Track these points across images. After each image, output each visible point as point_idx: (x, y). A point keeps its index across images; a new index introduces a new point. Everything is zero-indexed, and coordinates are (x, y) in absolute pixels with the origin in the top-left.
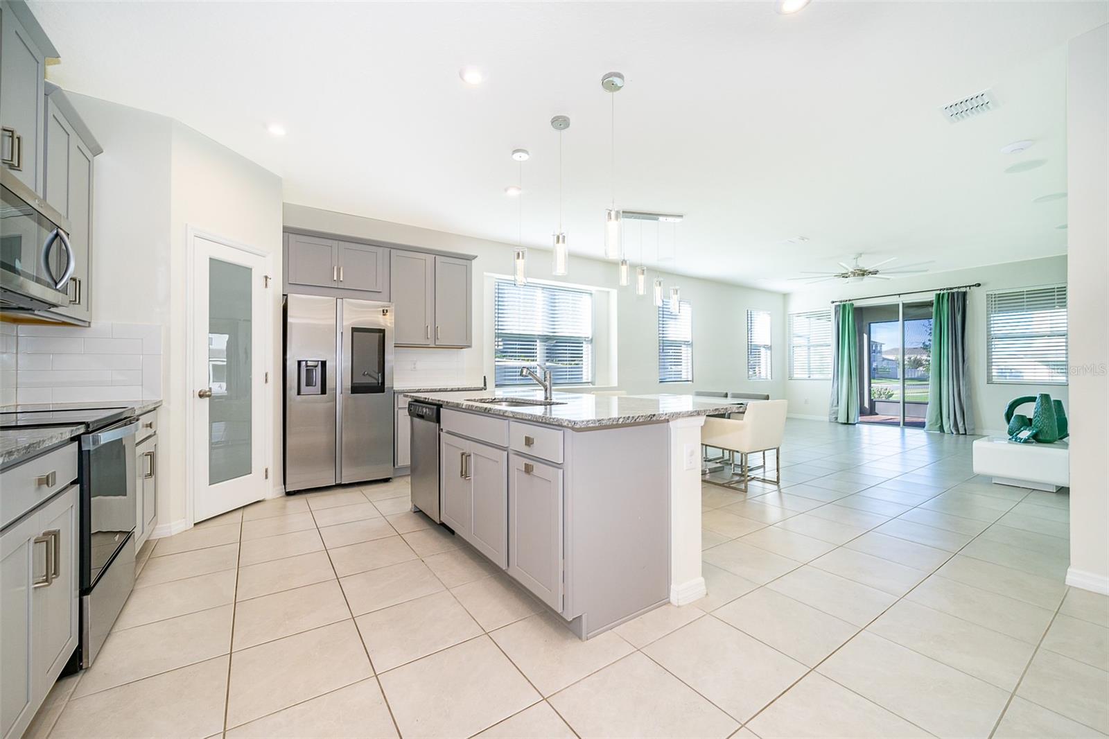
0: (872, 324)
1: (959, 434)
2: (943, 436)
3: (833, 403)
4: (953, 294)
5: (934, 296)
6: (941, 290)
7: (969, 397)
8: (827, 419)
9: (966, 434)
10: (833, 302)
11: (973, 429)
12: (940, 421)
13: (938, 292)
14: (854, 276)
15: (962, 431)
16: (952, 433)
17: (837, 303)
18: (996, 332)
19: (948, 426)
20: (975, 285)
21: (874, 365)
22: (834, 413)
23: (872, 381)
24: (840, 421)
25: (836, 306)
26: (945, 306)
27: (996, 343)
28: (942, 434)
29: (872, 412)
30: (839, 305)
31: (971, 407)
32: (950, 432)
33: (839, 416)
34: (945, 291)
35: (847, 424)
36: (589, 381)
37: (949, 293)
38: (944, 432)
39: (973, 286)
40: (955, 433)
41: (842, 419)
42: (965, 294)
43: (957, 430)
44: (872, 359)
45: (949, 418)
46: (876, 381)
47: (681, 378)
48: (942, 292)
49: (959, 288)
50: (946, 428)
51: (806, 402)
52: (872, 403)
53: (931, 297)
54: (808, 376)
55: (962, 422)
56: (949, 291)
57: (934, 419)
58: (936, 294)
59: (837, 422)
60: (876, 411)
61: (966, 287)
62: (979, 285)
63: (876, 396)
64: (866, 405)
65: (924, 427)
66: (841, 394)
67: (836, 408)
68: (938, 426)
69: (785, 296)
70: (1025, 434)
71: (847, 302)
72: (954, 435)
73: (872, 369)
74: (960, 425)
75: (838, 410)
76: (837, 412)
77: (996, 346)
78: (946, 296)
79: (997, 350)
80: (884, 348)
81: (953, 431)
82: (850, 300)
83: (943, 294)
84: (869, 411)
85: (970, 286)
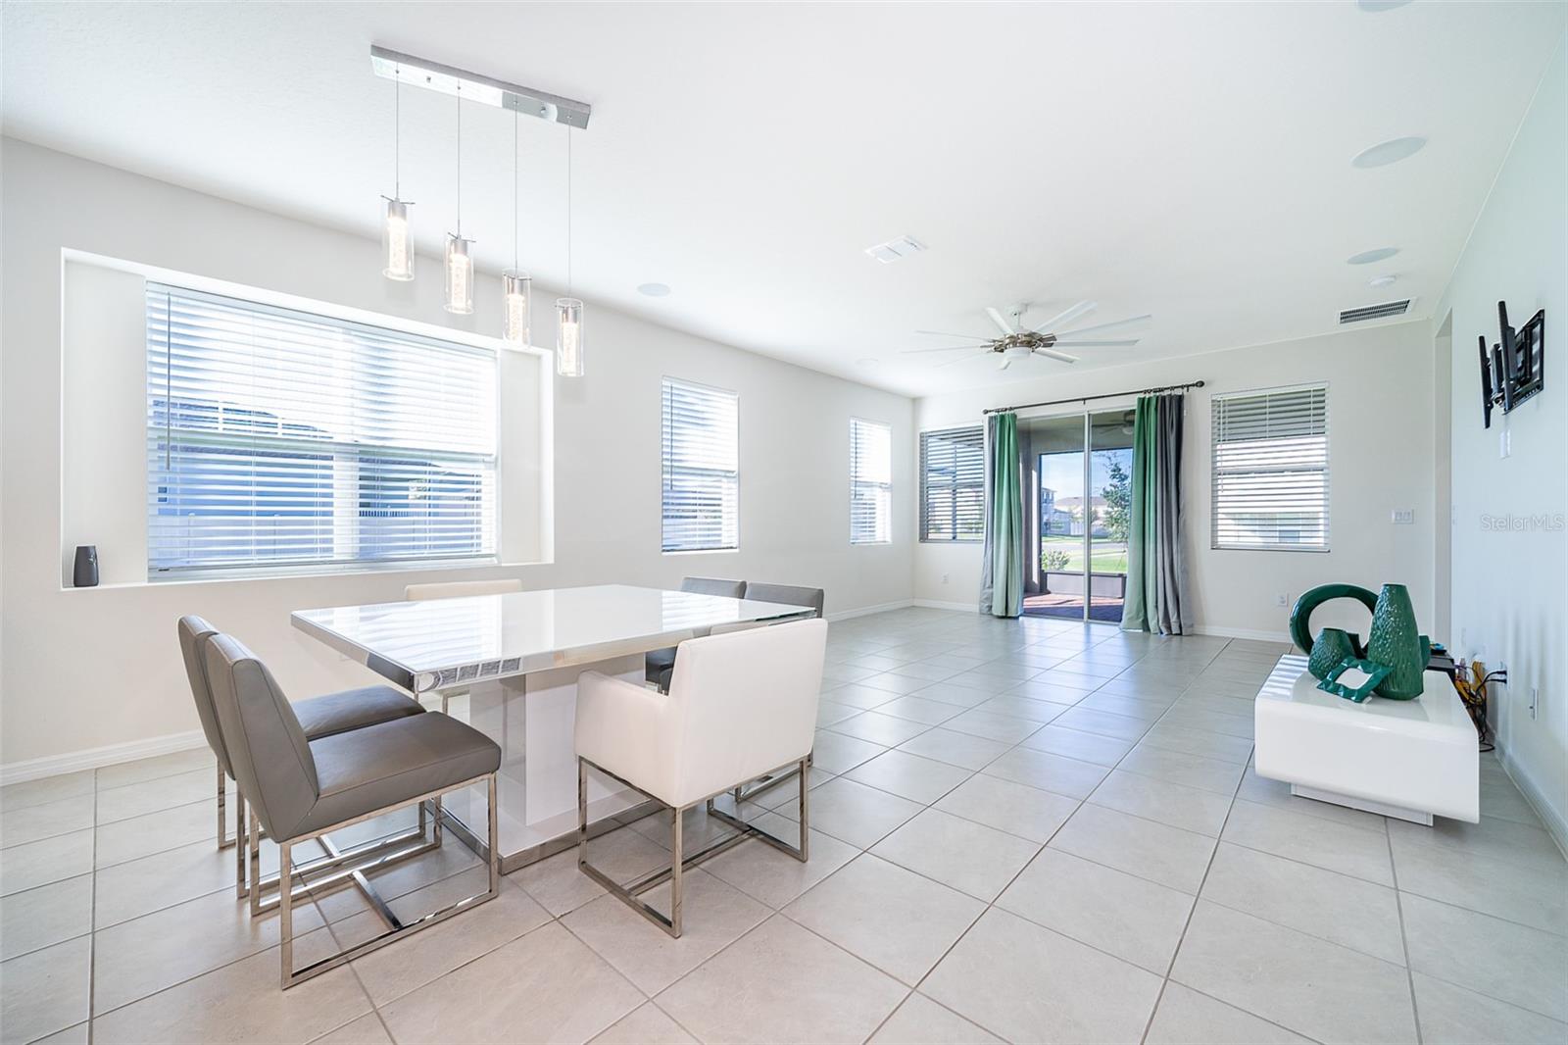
0: (1043, 457)
1: (1171, 634)
2: (1146, 639)
3: (985, 582)
4: (1164, 398)
5: (1136, 403)
6: (1145, 392)
7: (1185, 572)
8: (975, 608)
9: (1181, 634)
10: (986, 412)
11: (1192, 626)
12: (1142, 614)
13: (1142, 395)
14: (1015, 345)
15: (1175, 630)
16: (1162, 633)
17: (993, 414)
18: (1224, 464)
19: (1155, 621)
20: (1196, 385)
21: (1045, 518)
22: (986, 599)
23: (1043, 539)
24: (995, 614)
25: (991, 418)
26: (1152, 418)
27: (1225, 481)
28: (1146, 634)
29: (1043, 590)
30: (995, 417)
31: (1187, 588)
32: (1158, 631)
33: (994, 604)
34: (1152, 394)
35: (1006, 617)
36: (493, 552)
37: (1158, 397)
38: (1149, 630)
39: (1193, 385)
40: (1165, 633)
41: (998, 610)
42: (1180, 398)
43: (1169, 628)
44: (1043, 511)
45: (1157, 607)
46: (1048, 539)
47: (719, 541)
48: (1147, 396)
49: (1173, 388)
50: (1152, 624)
51: (946, 580)
52: (1043, 576)
53: (1131, 403)
54: (952, 535)
55: (1176, 615)
56: (1158, 394)
57: (1135, 607)
58: (1140, 399)
59: (991, 614)
60: (1049, 588)
61: (1182, 387)
62: (1202, 384)
63: (1048, 563)
64: (1035, 579)
65: (1120, 621)
66: (997, 572)
67: (990, 591)
68: (1141, 620)
69: (916, 401)
70: (1355, 678)
71: (1007, 412)
72: (1163, 636)
73: (1043, 524)
74: (1173, 619)
75: (992, 594)
76: (990, 598)
77: (1225, 487)
78: (1153, 402)
79: (1225, 493)
80: (1057, 497)
81: (1163, 629)
82: (1011, 409)
83: (1149, 399)
84: (1038, 588)
85: (1188, 386)
